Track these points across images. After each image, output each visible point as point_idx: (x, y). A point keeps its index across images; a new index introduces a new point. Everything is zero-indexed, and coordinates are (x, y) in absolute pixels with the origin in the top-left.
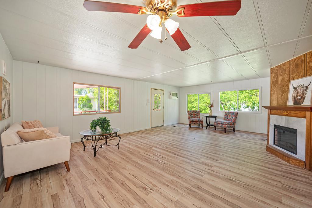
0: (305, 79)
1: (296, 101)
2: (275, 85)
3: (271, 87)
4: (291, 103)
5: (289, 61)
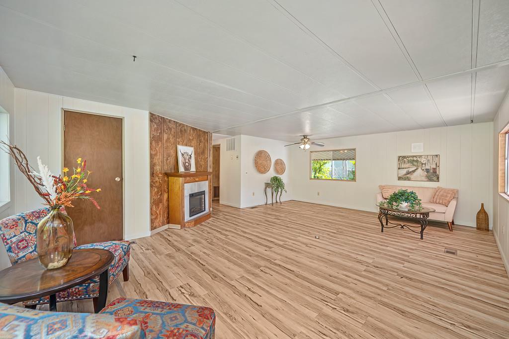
1: (185, 168)
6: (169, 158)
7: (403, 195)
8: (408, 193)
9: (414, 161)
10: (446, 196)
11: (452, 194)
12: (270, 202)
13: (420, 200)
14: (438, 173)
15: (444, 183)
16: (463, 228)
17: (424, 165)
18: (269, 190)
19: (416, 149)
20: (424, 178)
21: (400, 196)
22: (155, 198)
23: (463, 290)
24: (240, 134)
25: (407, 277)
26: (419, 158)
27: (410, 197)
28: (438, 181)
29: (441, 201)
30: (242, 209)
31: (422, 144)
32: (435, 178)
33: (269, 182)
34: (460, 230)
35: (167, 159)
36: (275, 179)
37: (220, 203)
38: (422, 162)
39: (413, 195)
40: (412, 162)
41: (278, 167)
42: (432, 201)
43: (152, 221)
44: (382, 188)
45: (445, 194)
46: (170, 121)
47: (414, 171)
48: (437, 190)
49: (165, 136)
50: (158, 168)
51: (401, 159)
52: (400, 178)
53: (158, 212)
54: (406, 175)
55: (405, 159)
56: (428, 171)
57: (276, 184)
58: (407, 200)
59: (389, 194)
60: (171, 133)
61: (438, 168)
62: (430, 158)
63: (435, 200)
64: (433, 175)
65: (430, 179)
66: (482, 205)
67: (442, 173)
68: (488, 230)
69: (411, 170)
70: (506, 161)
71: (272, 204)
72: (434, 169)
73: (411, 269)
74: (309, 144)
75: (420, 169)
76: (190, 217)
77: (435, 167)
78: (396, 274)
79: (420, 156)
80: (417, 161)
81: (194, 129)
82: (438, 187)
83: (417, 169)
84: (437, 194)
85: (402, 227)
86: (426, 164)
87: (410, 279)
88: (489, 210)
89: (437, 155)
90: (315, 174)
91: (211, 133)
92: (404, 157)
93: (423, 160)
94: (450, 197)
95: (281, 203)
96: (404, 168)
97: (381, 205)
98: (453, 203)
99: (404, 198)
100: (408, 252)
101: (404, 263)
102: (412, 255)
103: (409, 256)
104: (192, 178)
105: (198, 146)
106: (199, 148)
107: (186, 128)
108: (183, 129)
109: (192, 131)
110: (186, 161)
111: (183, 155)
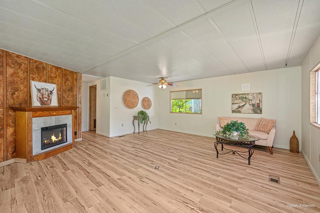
1: (42, 103)
6: (16, 93)
7: (234, 126)
8: (238, 124)
9: (243, 97)
10: (268, 126)
11: (272, 124)
12: (137, 131)
13: (248, 130)
14: (261, 107)
15: (265, 115)
16: (280, 151)
17: (250, 101)
18: (136, 122)
19: (245, 88)
20: (251, 112)
21: (232, 126)
24: (110, 76)
26: (247, 95)
27: (239, 127)
28: (261, 113)
29: (263, 130)
30: (111, 138)
31: (249, 84)
32: (259, 111)
33: (137, 115)
34: (278, 152)
35: (13, 94)
36: (142, 113)
37: (96, 133)
38: (249, 98)
39: (242, 126)
40: (242, 98)
41: (145, 104)
42: (257, 130)
44: (220, 119)
45: (266, 124)
47: (243, 106)
48: (261, 120)
49: (10, 70)
51: (234, 96)
52: (233, 111)
54: (238, 108)
55: (237, 97)
56: (253, 105)
57: (142, 117)
58: (237, 130)
59: (224, 124)
60: (19, 68)
61: (261, 103)
62: (255, 95)
63: (259, 129)
64: (257, 109)
65: (255, 112)
66: (294, 132)
67: (264, 106)
68: (298, 152)
69: (241, 105)
70: (316, 95)
71: (139, 133)
72: (258, 104)
74: (166, 85)
75: (248, 104)
76: (42, 149)
77: (258, 102)
79: (248, 94)
80: (246, 98)
81: (57, 68)
82: (261, 118)
83: (246, 104)
84: (261, 123)
85: (234, 153)
86: (253, 100)
88: (299, 136)
89: (260, 93)
90: (179, 109)
91: (81, 74)
92: (236, 95)
93: (250, 97)
94: (270, 126)
95: (147, 132)
96: (236, 104)
97: (217, 134)
98: (273, 131)
99: (234, 128)
100: (237, 183)
101: (232, 200)
102: (240, 186)
103: (237, 189)
104: (46, 112)
105: (64, 84)
106: (65, 85)
107: (45, 66)
108: (41, 66)
109: (54, 69)
110: (44, 96)
111: (39, 90)
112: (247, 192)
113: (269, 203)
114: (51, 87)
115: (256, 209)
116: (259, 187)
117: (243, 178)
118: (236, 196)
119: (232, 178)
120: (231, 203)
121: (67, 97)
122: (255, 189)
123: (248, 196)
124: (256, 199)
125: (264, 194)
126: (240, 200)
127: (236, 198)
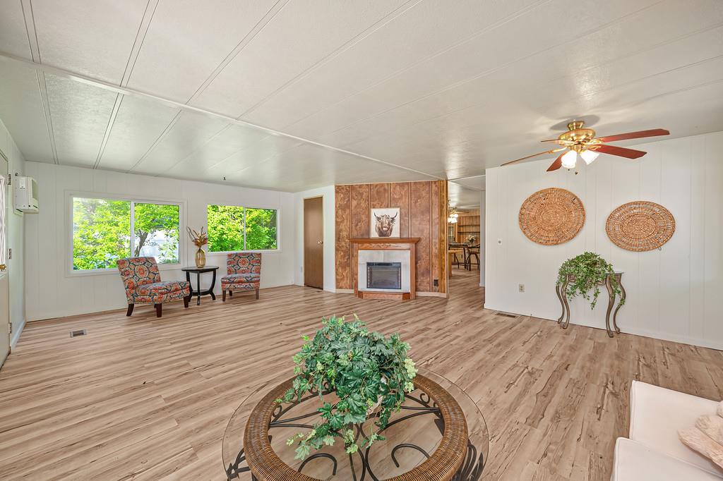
0: (390, 210)
1: (381, 233)
2: (344, 210)
3: (337, 212)
4: (374, 234)
5: (368, 185)
6: (359, 224)
22: (342, 260)
23: (55, 423)
24: (485, 169)
25: (140, 387)
35: (357, 225)
43: (337, 281)
46: (360, 186)
49: (354, 203)
50: (344, 234)
53: (344, 274)
60: (362, 198)
73: (147, 401)
76: (367, 288)
78: (156, 382)
81: (403, 185)
87: (134, 389)
100: (192, 431)
101: (166, 403)
102: (178, 430)
103: (178, 421)
104: (373, 245)
105: (413, 204)
106: (416, 206)
107: (386, 187)
108: (382, 189)
109: (398, 188)
110: (384, 225)
111: (379, 219)
112: (157, 431)
113: (103, 448)
114: (393, 212)
115: (122, 421)
116: (140, 467)
117: (194, 454)
118: (167, 410)
119: (213, 431)
120: (164, 399)
121: (420, 224)
122: (146, 452)
123: (148, 427)
124: (131, 434)
125: (120, 457)
126: (157, 411)
127: (163, 409)
